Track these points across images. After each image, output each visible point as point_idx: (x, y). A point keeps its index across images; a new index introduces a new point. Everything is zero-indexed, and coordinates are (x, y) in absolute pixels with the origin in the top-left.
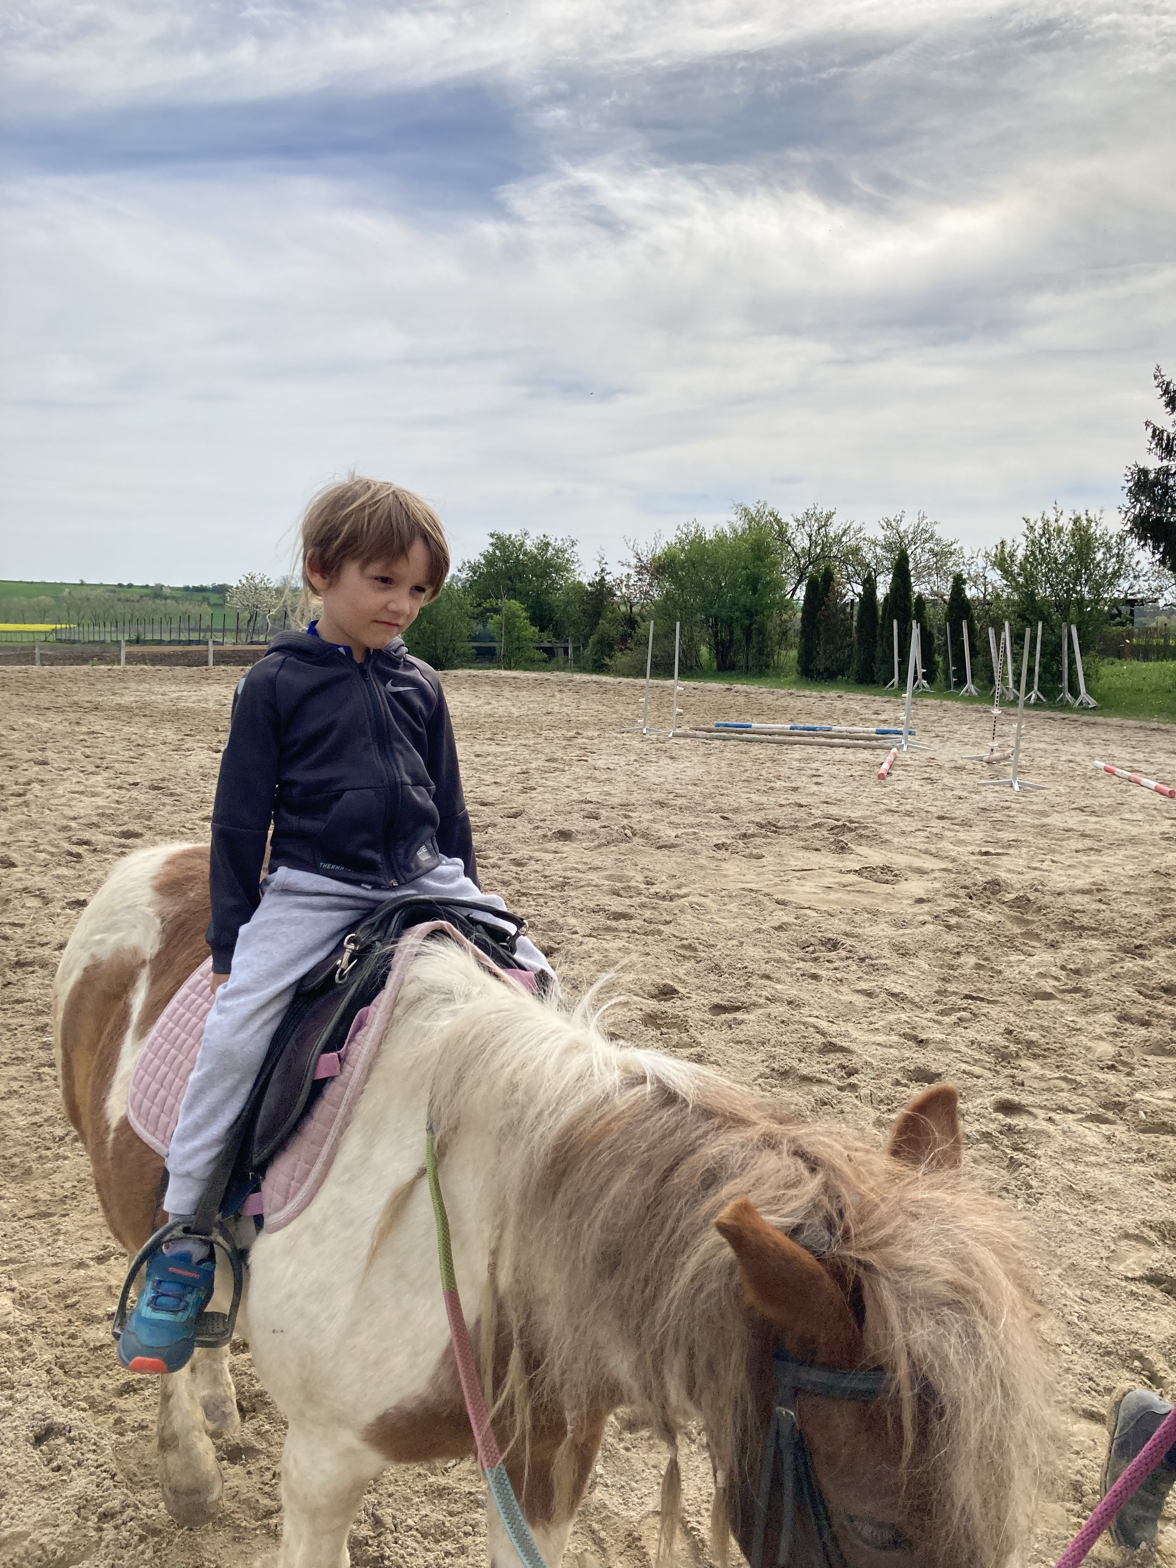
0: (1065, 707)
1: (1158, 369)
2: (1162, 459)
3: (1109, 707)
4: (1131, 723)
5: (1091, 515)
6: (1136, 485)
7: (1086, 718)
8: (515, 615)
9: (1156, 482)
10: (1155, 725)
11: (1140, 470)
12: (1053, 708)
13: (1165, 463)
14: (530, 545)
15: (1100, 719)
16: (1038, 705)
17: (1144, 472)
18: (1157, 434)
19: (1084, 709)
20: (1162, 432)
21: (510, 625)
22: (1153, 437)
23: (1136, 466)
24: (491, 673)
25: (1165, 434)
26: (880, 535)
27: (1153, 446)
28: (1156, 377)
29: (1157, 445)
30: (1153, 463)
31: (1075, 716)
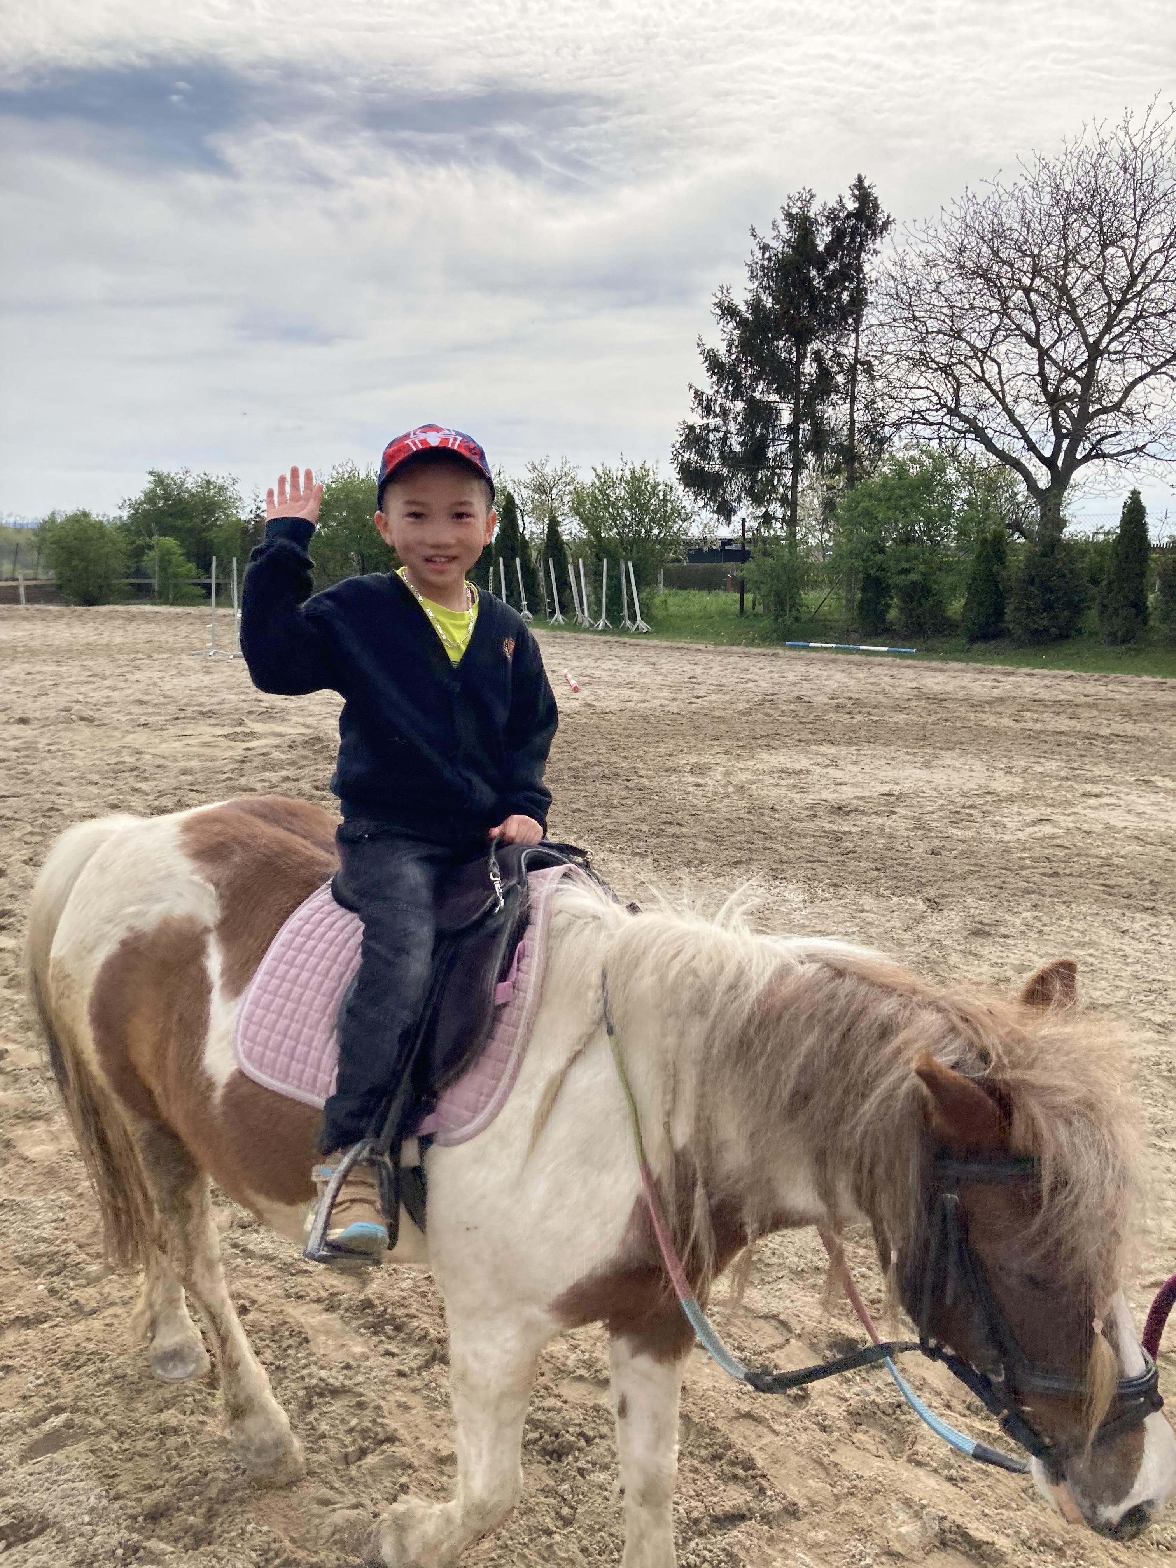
0: (625, 632)
2: (702, 417)
3: (657, 632)
4: (666, 644)
5: (647, 466)
6: (685, 440)
7: (634, 641)
8: (169, 552)
9: (700, 437)
10: (680, 645)
11: (688, 427)
12: (613, 633)
13: (705, 421)
14: (190, 484)
15: (644, 642)
16: (605, 631)
17: (691, 428)
18: (698, 395)
19: (639, 633)
20: (703, 393)
21: (165, 562)
22: (695, 398)
23: (684, 422)
24: (134, 609)
25: (704, 397)
26: (527, 477)
27: (695, 405)
28: (699, 346)
29: (698, 404)
30: (698, 420)
31: (626, 639)
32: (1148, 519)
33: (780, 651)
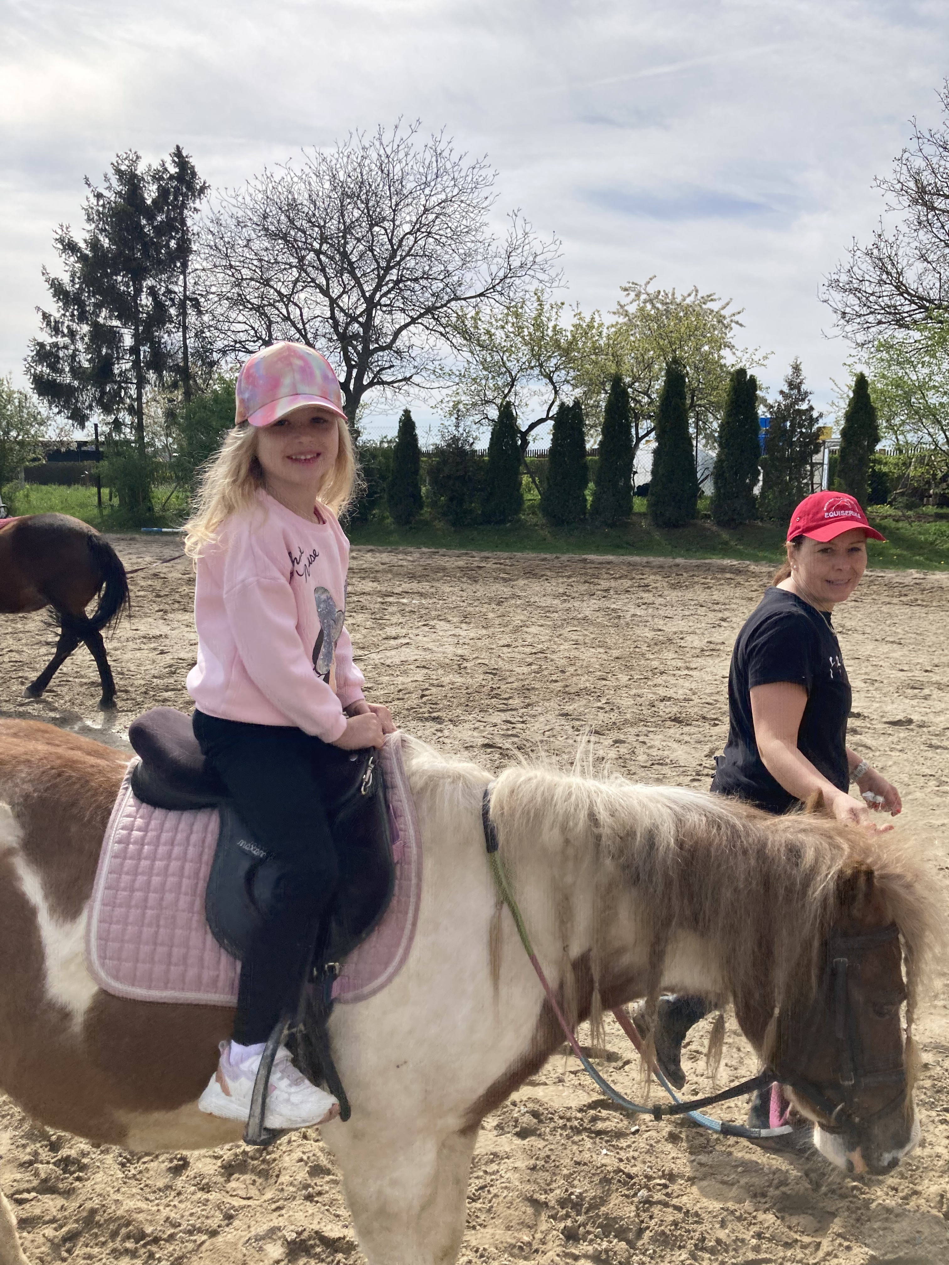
1: (44, 268)
2: (51, 336)
6: (36, 355)
9: (50, 354)
11: (38, 344)
13: (54, 339)
17: (42, 345)
18: (46, 317)
20: (50, 315)
22: (43, 319)
23: (35, 340)
25: (52, 319)
27: (45, 325)
28: (43, 274)
29: (47, 325)
30: (47, 339)
32: (418, 431)
33: (137, 536)
